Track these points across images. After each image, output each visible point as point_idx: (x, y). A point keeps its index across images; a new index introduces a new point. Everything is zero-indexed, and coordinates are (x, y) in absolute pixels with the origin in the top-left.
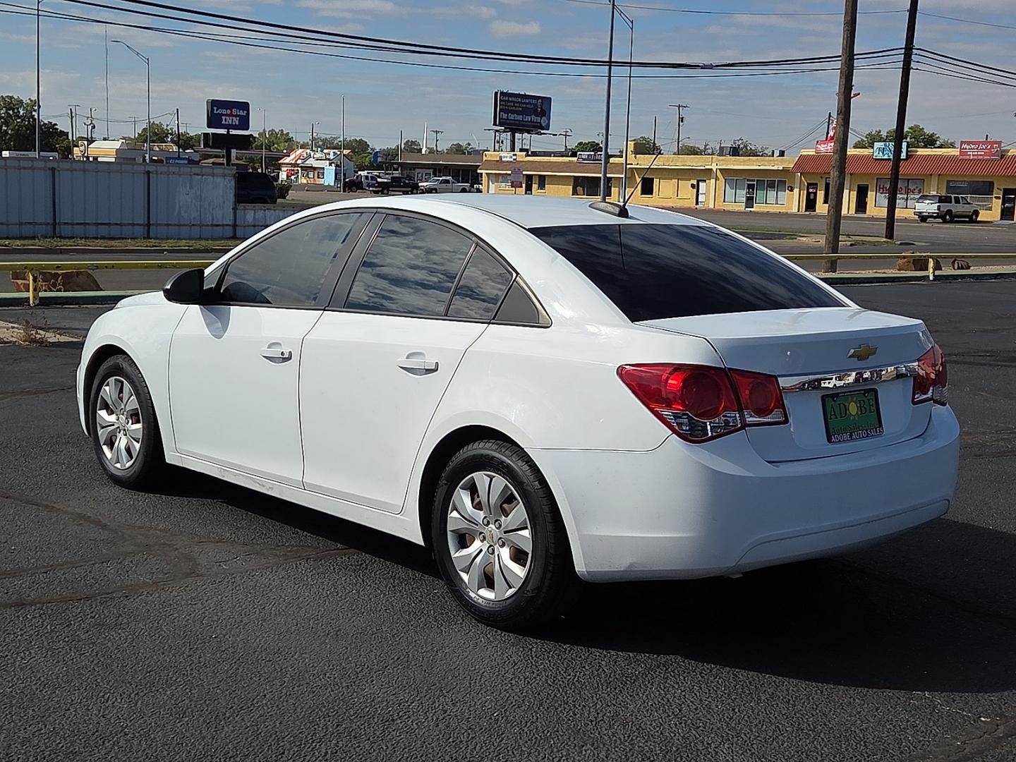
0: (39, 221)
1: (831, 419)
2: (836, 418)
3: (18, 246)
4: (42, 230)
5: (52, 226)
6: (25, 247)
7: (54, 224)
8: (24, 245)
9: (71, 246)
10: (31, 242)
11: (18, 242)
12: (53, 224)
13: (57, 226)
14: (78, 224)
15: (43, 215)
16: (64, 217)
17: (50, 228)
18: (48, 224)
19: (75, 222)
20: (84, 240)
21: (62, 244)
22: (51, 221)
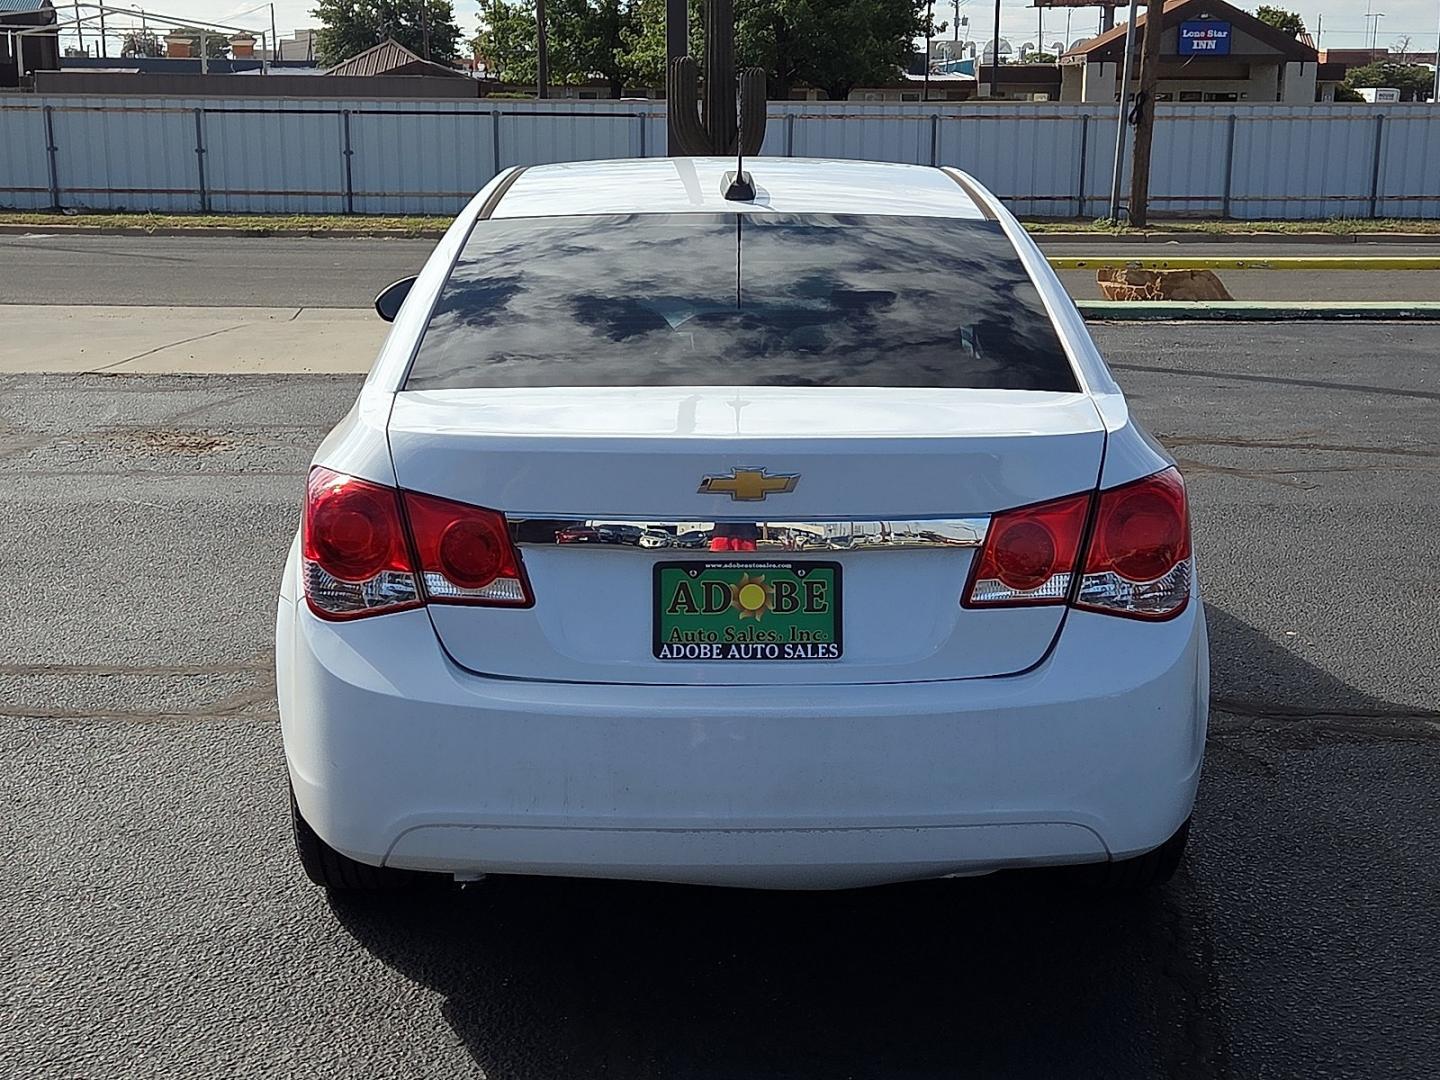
0: (1350, 196)
1: (673, 610)
2: (692, 609)
3: (1294, 231)
4: (1352, 207)
5: (1370, 202)
6: (1303, 233)
7: (1373, 199)
8: (1302, 230)
9: (1373, 231)
10: (1315, 225)
11: (1297, 226)
12: (1371, 198)
13: (1377, 203)
14: (1409, 198)
15: (1358, 187)
16: (1387, 188)
17: (1367, 205)
18: (1365, 198)
19: (1406, 196)
20: (1399, 222)
21: (1360, 228)
22: (1368, 194)
